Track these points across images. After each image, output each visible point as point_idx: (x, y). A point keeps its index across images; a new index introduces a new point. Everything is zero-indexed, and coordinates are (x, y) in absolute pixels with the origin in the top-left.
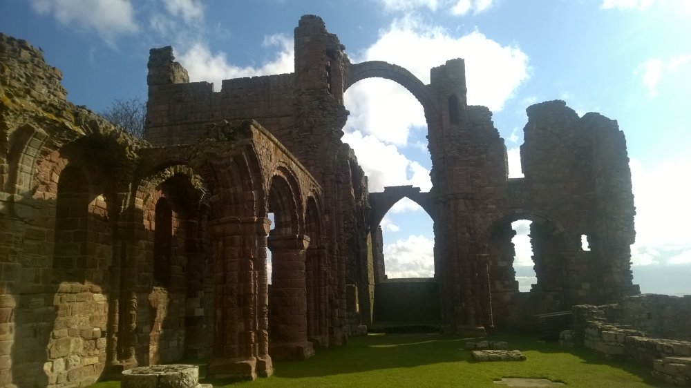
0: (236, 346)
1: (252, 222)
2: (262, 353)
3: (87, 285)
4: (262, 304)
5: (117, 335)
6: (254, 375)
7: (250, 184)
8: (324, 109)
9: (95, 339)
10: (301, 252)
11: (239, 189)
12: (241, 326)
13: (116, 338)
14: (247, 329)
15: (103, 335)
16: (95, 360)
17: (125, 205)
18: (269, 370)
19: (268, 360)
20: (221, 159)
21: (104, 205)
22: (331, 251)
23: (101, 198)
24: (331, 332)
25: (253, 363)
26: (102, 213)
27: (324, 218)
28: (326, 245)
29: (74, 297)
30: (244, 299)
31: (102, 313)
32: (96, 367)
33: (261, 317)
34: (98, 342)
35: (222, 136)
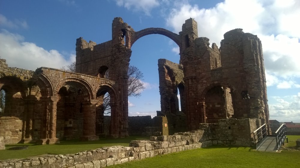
0: (42, 135)
2: (50, 137)
3: (12, 117)
4: (51, 123)
5: (25, 131)
6: (44, 143)
8: (120, 52)
9: (17, 132)
12: (44, 129)
13: (25, 132)
14: (46, 130)
15: (20, 131)
16: (17, 138)
17: (27, 94)
18: (52, 142)
19: (52, 139)
21: (21, 95)
22: (121, 104)
23: (19, 93)
25: (45, 140)
26: (20, 97)
27: (118, 92)
28: (119, 102)
29: (7, 120)
30: (45, 122)
31: (20, 125)
32: (18, 140)
34: (18, 133)
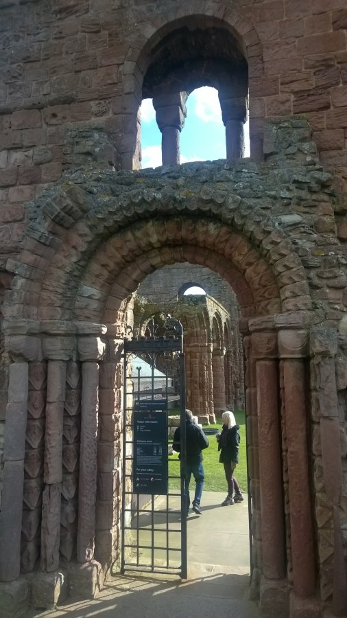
0: (199, 409)
1: (205, 346)
2: (211, 413)
4: (210, 388)
6: (209, 423)
7: (204, 326)
10: (222, 357)
11: (199, 329)
12: (201, 399)
14: (204, 400)
18: (215, 421)
19: (214, 416)
20: (191, 315)
22: (235, 353)
24: (235, 403)
25: (208, 417)
28: (232, 350)
30: (202, 386)
33: (210, 395)
35: (191, 303)
